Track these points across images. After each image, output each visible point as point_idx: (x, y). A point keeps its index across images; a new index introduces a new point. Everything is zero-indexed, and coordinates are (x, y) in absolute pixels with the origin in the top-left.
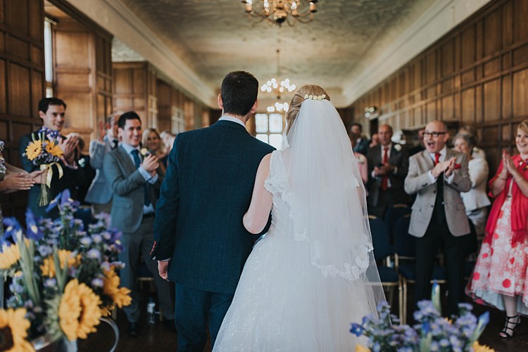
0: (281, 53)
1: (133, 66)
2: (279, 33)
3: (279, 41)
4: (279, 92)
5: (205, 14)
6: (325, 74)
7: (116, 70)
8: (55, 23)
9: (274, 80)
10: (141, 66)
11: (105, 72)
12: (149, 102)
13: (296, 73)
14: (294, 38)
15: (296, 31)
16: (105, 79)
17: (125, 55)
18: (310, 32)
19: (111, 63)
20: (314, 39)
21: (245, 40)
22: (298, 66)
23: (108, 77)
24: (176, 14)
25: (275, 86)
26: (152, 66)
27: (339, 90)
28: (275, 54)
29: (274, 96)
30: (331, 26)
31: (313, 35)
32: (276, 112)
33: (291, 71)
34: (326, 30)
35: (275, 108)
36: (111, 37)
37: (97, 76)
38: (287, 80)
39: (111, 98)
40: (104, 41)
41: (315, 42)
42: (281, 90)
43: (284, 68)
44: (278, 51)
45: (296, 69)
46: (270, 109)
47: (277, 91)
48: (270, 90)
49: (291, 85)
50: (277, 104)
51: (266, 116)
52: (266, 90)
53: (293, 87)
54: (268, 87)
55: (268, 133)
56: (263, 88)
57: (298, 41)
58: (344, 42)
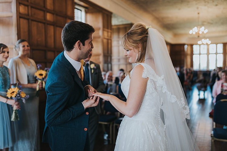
0: (200, 14)
2: (196, 4)
3: (198, 8)
4: (199, 33)
7: (113, 29)
8: (87, 10)
9: (196, 28)
11: (108, 28)
13: (212, 24)
14: (205, 5)
15: (205, 2)
16: (108, 32)
17: (122, 21)
18: (213, 2)
19: (111, 26)
20: (216, 5)
21: (179, 9)
23: (109, 31)
25: (197, 31)
28: (197, 15)
29: (196, 36)
31: (215, 3)
36: (111, 13)
37: (103, 30)
38: (203, 28)
39: (111, 40)
40: (107, 15)
41: (217, 7)
42: (200, 33)
43: (204, 22)
44: (198, 13)
45: (211, 22)
46: (199, 42)
47: (198, 33)
48: (194, 33)
49: (205, 30)
50: (203, 40)
51: (198, 46)
52: (192, 33)
53: (206, 31)
54: (193, 31)
55: (200, 54)
56: (191, 32)
57: (208, 7)
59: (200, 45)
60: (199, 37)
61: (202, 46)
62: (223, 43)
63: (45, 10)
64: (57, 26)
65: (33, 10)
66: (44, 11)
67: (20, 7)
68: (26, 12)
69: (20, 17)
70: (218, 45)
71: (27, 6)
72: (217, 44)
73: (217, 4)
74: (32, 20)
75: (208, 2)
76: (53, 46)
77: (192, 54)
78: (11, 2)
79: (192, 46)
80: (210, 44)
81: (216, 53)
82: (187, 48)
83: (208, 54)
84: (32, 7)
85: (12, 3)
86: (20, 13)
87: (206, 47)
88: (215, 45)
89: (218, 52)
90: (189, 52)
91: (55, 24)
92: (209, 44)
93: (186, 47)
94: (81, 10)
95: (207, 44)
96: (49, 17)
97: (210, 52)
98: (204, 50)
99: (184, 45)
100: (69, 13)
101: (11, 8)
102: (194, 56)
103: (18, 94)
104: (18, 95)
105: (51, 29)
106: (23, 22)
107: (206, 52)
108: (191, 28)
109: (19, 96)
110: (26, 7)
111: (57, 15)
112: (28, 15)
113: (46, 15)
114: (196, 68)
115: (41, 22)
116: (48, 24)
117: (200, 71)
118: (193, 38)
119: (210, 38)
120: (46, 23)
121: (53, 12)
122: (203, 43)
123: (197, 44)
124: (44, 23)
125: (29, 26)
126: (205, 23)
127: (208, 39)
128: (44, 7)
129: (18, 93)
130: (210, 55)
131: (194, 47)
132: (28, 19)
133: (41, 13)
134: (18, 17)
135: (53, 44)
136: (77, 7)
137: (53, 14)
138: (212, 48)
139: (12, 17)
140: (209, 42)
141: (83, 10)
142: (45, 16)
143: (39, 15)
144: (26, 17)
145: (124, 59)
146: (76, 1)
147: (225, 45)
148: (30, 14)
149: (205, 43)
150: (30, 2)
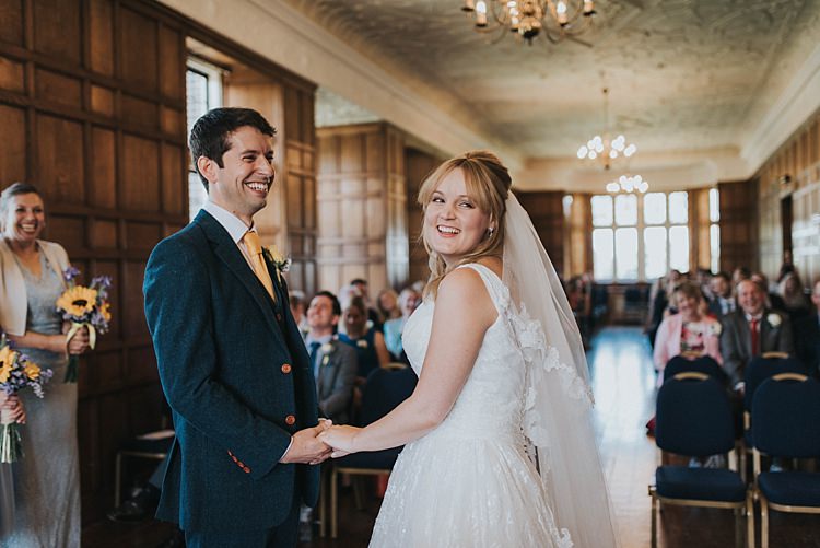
0: (610, 94)
1: (365, 130)
2: (598, 61)
3: (602, 74)
4: (608, 158)
5: (466, 40)
6: (701, 124)
7: (320, 140)
8: (226, 73)
9: (597, 138)
10: (375, 129)
11: (301, 140)
12: (390, 183)
13: (649, 125)
14: (626, 66)
15: (625, 55)
16: (302, 151)
17: (349, 114)
18: (650, 54)
19: (313, 128)
20: (661, 66)
21: (543, 76)
22: (648, 113)
23: (308, 147)
24: (422, 45)
25: (600, 149)
26: (394, 127)
27: (734, 150)
28: (601, 96)
29: (600, 167)
30: (686, 40)
31: (659, 57)
32: (623, 192)
33: (639, 122)
34: (680, 49)
35: (620, 185)
36: (313, 87)
37: (286, 146)
38: (621, 138)
39: (314, 180)
40: (300, 93)
41: (664, 71)
42: (613, 155)
43: (624, 118)
44: (605, 91)
45: (648, 119)
46: (612, 187)
47: (604, 158)
48: (593, 156)
49: (626, 145)
50: (623, 179)
51: (608, 199)
52: (587, 155)
53: (630, 151)
54: (589, 150)
55: (614, 226)
56: (581, 153)
57: (635, 71)
58: (717, 66)
59: (614, 196)
60: (607, 167)
61: (620, 199)
62: (688, 191)
63: (84, 76)
64: (127, 132)
65: (40, 71)
66: (81, 80)
68: (19, 85)
70: (673, 196)
71: (23, 61)
72: (668, 192)
73: (662, 61)
74: (38, 111)
75: (635, 57)
76: (112, 203)
77: (588, 226)
79: (587, 197)
80: (647, 192)
81: (668, 224)
82: (572, 206)
83: (641, 225)
84: (38, 66)
87: (633, 200)
88: (662, 195)
89: (673, 219)
90: (579, 220)
91: (117, 125)
92: (642, 191)
93: (567, 200)
94: (206, 76)
95: (636, 192)
96: (98, 99)
97: (648, 220)
98: (627, 211)
99: (560, 194)
100: (168, 87)
102: (595, 233)
103: (16, 370)
104: (18, 374)
105: (107, 141)
106: (9, 117)
107: (634, 221)
108: (583, 140)
109: (22, 376)
110: (20, 67)
111: (125, 93)
112: (26, 94)
113: (90, 93)
114: (602, 273)
115: (69, 119)
116: (94, 125)
117: (617, 285)
118: (590, 174)
119: (646, 174)
120: (88, 122)
121: (112, 85)
122: (624, 188)
123: (604, 193)
124: (82, 122)
125: (28, 133)
126: (628, 124)
127: (638, 178)
128: (82, 65)
129: (16, 366)
130: (646, 229)
131: (595, 201)
132: (25, 109)
133: (72, 87)
135: (112, 195)
136: (191, 63)
137: (113, 90)
138: (655, 205)
140: (643, 187)
141: (214, 73)
142: (84, 98)
143: (65, 92)
144: (18, 101)
145: (359, 244)
146: (191, 43)
147: (694, 195)
148: (32, 88)
149: (629, 191)
150: (31, 47)
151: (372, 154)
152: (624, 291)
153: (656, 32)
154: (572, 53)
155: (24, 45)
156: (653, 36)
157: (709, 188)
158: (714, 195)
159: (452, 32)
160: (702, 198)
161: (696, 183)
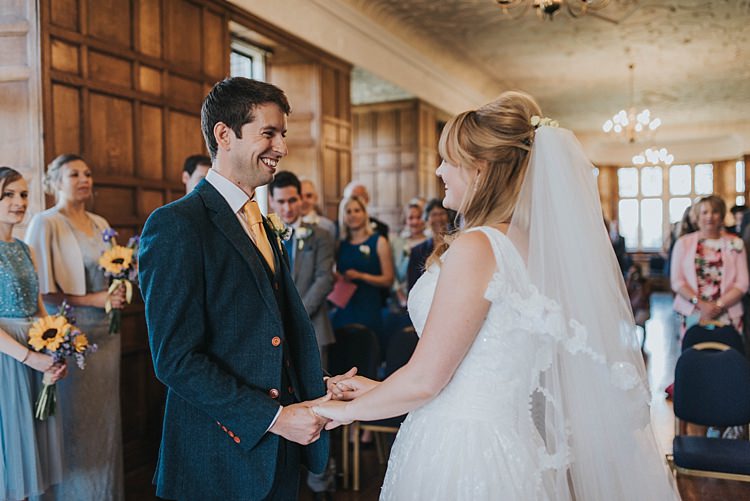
0: (635, 69)
1: (399, 106)
2: (623, 38)
3: (628, 50)
4: (633, 131)
5: (495, 20)
6: (727, 97)
7: (356, 116)
8: (269, 55)
9: (623, 113)
10: (408, 105)
11: (338, 116)
12: (422, 156)
13: (675, 99)
14: (651, 42)
15: (651, 31)
16: (338, 126)
17: (384, 92)
18: (676, 29)
19: (349, 105)
20: (687, 41)
21: (570, 54)
22: (674, 88)
23: (344, 123)
24: (452, 25)
25: (626, 123)
26: (426, 104)
28: (627, 72)
29: (625, 140)
30: (712, 15)
31: (683, 34)
32: (649, 165)
33: (665, 96)
34: (706, 24)
35: (646, 158)
36: (349, 66)
37: (323, 122)
38: (646, 113)
39: (349, 153)
40: (337, 73)
41: (689, 46)
42: (638, 128)
43: (652, 93)
44: (631, 67)
45: (674, 94)
46: (637, 160)
47: (629, 131)
48: (618, 129)
49: (652, 119)
50: (648, 151)
51: (634, 171)
52: (613, 129)
53: (656, 123)
54: (614, 125)
55: (640, 197)
56: (607, 127)
57: (661, 47)
58: (744, 40)
59: (640, 168)
60: (632, 140)
61: (646, 171)
62: (713, 163)
63: (133, 58)
64: (172, 109)
65: (96, 56)
66: (131, 62)
67: (54, 49)
68: (74, 66)
69: (54, 82)
70: (699, 169)
71: (78, 45)
72: (693, 165)
73: (688, 37)
74: (92, 91)
75: (660, 33)
76: (158, 174)
77: (614, 197)
78: (24, 34)
79: (613, 170)
80: (672, 165)
81: (693, 195)
82: (599, 179)
83: (666, 196)
84: (91, 49)
85: (28, 35)
86: (52, 68)
87: (658, 171)
88: (687, 168)
89: (699, 190)
90: (605, 191)
91: (164, 103)
92: (667, 163)
94: (251, 58)
95: (662, 165)
96: (147, 80)
97: (674, 191)
98: (652, 182)
100: (212, 67)
101: (24, 53)
102: (621, 204)
105: (154, 117)
106: (64, 97)
107: (659, 192)
108: (609, 113)
110: (74, 51)
111: (172, 73)
112: (80, 74)
113: (139, 74)
115: (120, 97)
116: (142, 103)
117: (641, 254)
118: (615, 146)
119: (671, 146)
120: (137, 100)
121: (159, 65)
122: (649, 160)
123: (630, 166)
124: (132, 101)
125: (81, 111)
126: (654, 99)
127: (664, 151)
128: (132, 48)
130: (672, 201)
131: (622, 173)
132: (79, 88)
133: (122, 68)
134: (48, 82)
135: (159, 166)
136: (236, 46)
137: (161, 71)
138: (680, 177)
139: (26, 80)
140: (669, 159)
141: (258, 55)
142: (133, 79)
143: (116, 73)
144: (72, 81)
145: (393, 213)
146: (234, 26)
147: (720, 167)
148: (85, 70)
149: (655, 163)
150: (84, 32)
151: (406, 129)
152: (648, 259)
153: (681, 7)
154: (598, 31)
155: (78, 31)
156: (679, 12)
157: (735, 160)
158: (740, 166)
159: (481, 12)
160: (728, 170)
161: (721, 156)
